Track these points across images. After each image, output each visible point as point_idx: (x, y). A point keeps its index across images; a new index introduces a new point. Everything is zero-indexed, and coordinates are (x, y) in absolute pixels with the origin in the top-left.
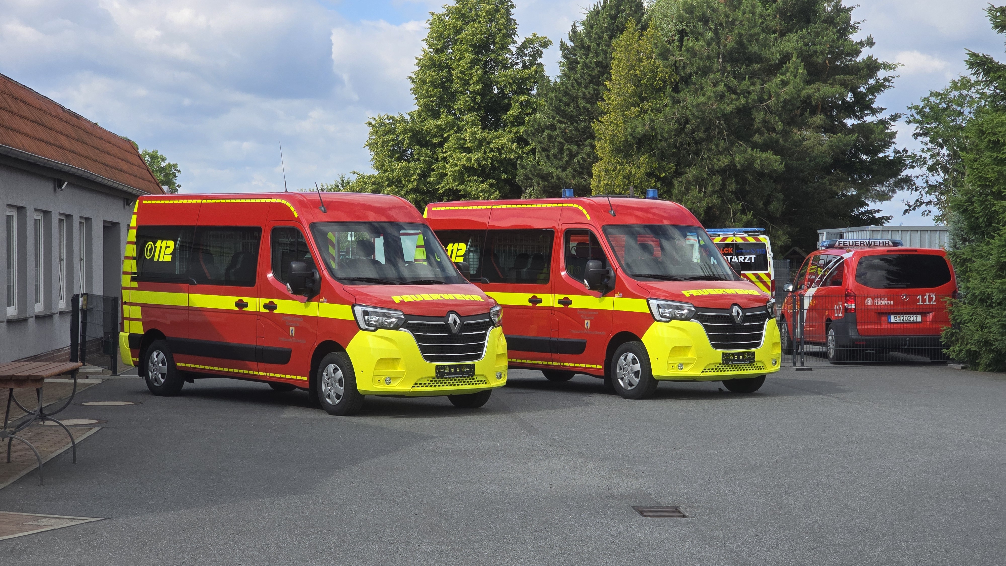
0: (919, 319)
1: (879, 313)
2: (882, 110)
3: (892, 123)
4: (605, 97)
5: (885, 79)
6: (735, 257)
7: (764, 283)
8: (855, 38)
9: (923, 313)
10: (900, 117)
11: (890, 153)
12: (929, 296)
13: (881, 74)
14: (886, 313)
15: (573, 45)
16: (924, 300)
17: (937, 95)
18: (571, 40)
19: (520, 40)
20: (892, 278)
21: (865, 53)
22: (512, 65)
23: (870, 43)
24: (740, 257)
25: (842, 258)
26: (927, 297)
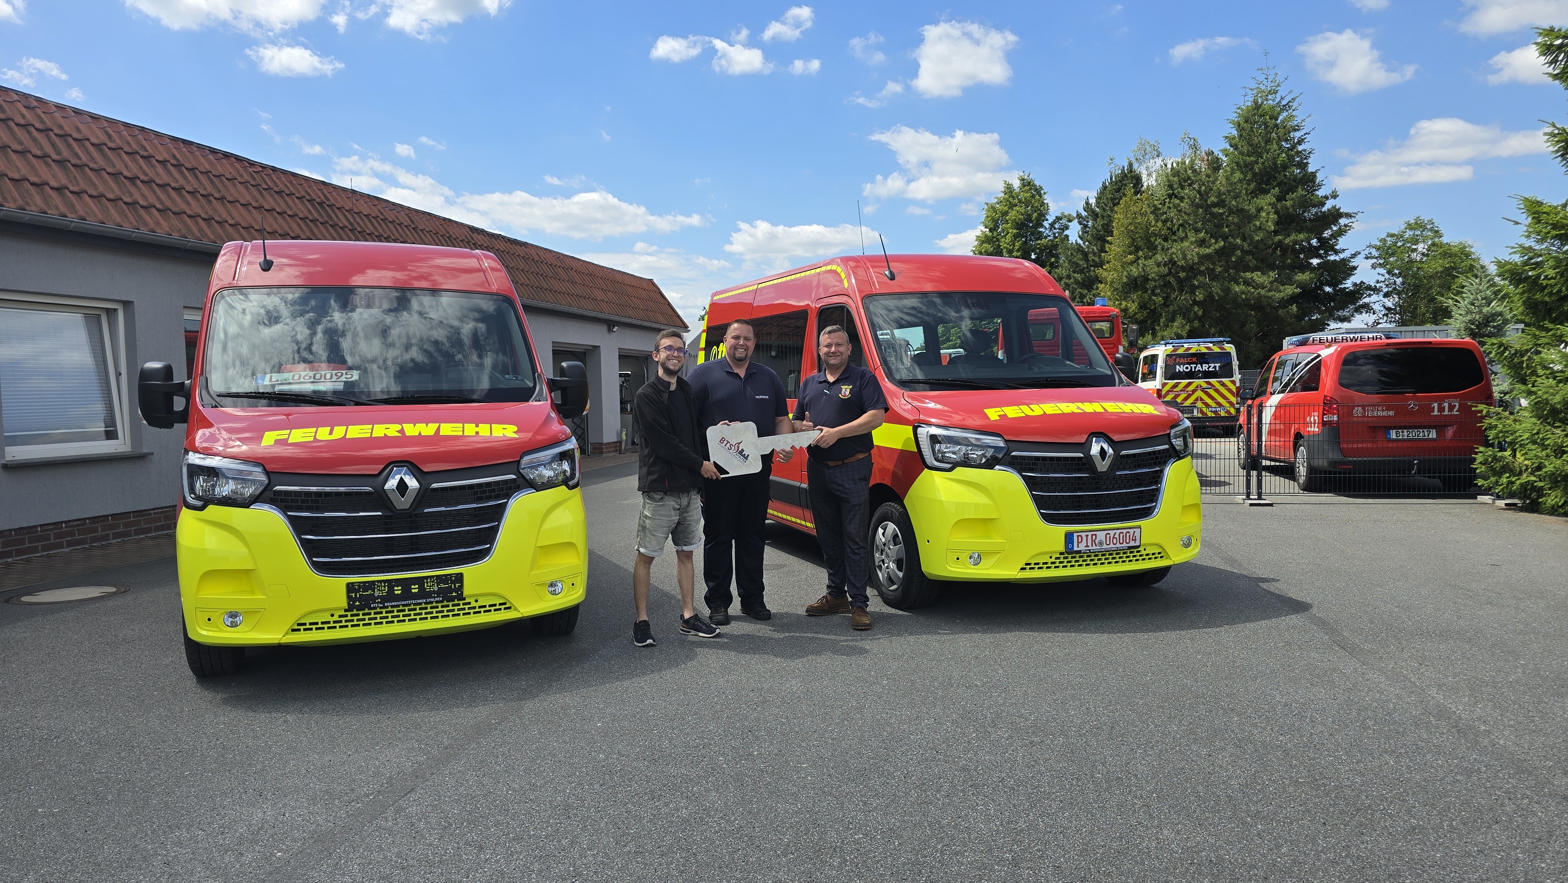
0: (1433, 434)
1: (1375, 427)
2: (1344, 250)
3: (1352, 260)
4: (1107, 250)
5: (1346, 226)
6: (1199, 365)
7: (1230, 390)
8: (1320, 193)
9: (1440, 426)
10: (1359, 253)
11: (1348, 284)
12: (1450, 405)
13: (1343, 221)
14: (1385, 427)
15: (1086, 214)
16: (1441, 409)
17: (1392, 235)
18: (1085, 211)
19: (1051, 218)
20: (1387, 380)
21: (1329, 204)
22: (1045, 237)
23: (1335, 196)
24: (1204, 365)
25: (1319, 356)
26: (1446, 405)
